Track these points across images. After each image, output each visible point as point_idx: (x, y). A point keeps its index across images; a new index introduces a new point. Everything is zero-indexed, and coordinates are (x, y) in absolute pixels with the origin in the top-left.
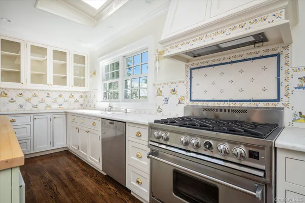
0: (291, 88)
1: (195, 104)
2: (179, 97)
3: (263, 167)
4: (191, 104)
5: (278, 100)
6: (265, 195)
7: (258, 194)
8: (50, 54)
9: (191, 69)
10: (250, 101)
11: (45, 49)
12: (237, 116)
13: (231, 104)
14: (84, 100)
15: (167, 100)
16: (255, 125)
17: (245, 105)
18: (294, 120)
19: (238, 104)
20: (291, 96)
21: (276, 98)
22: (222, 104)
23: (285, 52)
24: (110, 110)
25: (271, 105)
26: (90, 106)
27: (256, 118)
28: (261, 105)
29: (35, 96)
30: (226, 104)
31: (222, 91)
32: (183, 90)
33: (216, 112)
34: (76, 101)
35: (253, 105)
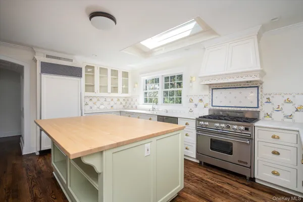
0: (263, 102)
1: (215, 108)
2: (205, 104)
3: (250, 133)
4: (212, 108)
5: (258, 107)
6: (251, 143)
7: (248, 142)
8: (109, 72)
9: (212, 89)
10: (244, 107)
11: (107, 69)
12: (238, 115)
13: (235, 109)
14: (126, 103)
15: (196, 105)
16: (247, 119)
17: (242, 109)
18: (265, 117)
19: (239, 109)
20: (263, 106)
21: (257, 106)
22: (230, 109)
23: (261, 86)
24: (153, 111)
25: (254, 110)
26: (132, 107)
27: (247, 116)
28: (250, 109)
29: (98, 100)
30: (233, 109)
31: (230, 102)
32: (207, 100)
33: (227, 113)
34: (121, 104)
35: (246, 109)
